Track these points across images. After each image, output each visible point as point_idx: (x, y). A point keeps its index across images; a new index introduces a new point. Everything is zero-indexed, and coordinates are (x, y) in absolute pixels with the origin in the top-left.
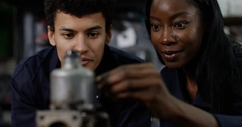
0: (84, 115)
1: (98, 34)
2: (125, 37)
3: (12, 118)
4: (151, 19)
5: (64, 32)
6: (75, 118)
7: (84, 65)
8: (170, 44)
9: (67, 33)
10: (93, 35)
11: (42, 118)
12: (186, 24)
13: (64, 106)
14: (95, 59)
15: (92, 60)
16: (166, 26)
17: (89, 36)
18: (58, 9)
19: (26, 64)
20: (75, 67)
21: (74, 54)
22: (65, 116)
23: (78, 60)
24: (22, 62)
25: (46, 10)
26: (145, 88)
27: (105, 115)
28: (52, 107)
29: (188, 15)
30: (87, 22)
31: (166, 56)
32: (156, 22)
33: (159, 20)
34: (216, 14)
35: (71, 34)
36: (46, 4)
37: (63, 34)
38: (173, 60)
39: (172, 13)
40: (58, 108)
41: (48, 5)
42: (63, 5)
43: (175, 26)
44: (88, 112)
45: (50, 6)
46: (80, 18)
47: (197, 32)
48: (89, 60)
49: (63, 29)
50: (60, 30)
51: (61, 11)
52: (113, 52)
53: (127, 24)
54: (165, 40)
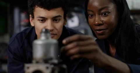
0: (52, 66)
1: (60, 20)
2: (73, 21)
3: (8, 68)
4: (88, 11)
5: (40, 18)
6: (47, 68)
7: (52, 37)
8: (99, 25)
9: (41, 19)
10: (56, 20)
11: (28, 68)
12: (108, 13)
13: (41, 61)
14: (57, 34)
15: (56, 34)
16: (97, 15)
17: (54, 21)
18: (36, 5)
19: (16, 37)
20: (47, 38)
21: (47, 31)
22: (42, 67)
23: (49, 35)
24: (14, 36)
25: (29, 6)
26: (89, 52)
27: (65, 66)
28: (34, 61)
29: (109, 8)
30: (53, 13)
31: (98, 32)
32: (91, 13)
33: (92, 11)
34: (126, 7)
35: (43, 20)
36: (29, 2)
37: (39, 20)
38: (102, 34)
39: (100, 7)
40: (37, 62)
41: (30, 3)
42: (39, 3)
43: (102, 15)
44: (54, 64)
45: (31, 3)
46: (49, 10)
47: (115, 18)
48: (54, 34)
49: (39, 17)
50: (37, 17)
51: (38, 6)
52: (67, 30)
53: (73, 14)
54: (97, 23)
